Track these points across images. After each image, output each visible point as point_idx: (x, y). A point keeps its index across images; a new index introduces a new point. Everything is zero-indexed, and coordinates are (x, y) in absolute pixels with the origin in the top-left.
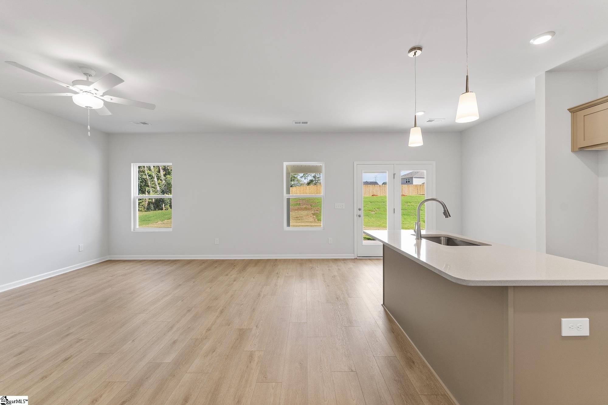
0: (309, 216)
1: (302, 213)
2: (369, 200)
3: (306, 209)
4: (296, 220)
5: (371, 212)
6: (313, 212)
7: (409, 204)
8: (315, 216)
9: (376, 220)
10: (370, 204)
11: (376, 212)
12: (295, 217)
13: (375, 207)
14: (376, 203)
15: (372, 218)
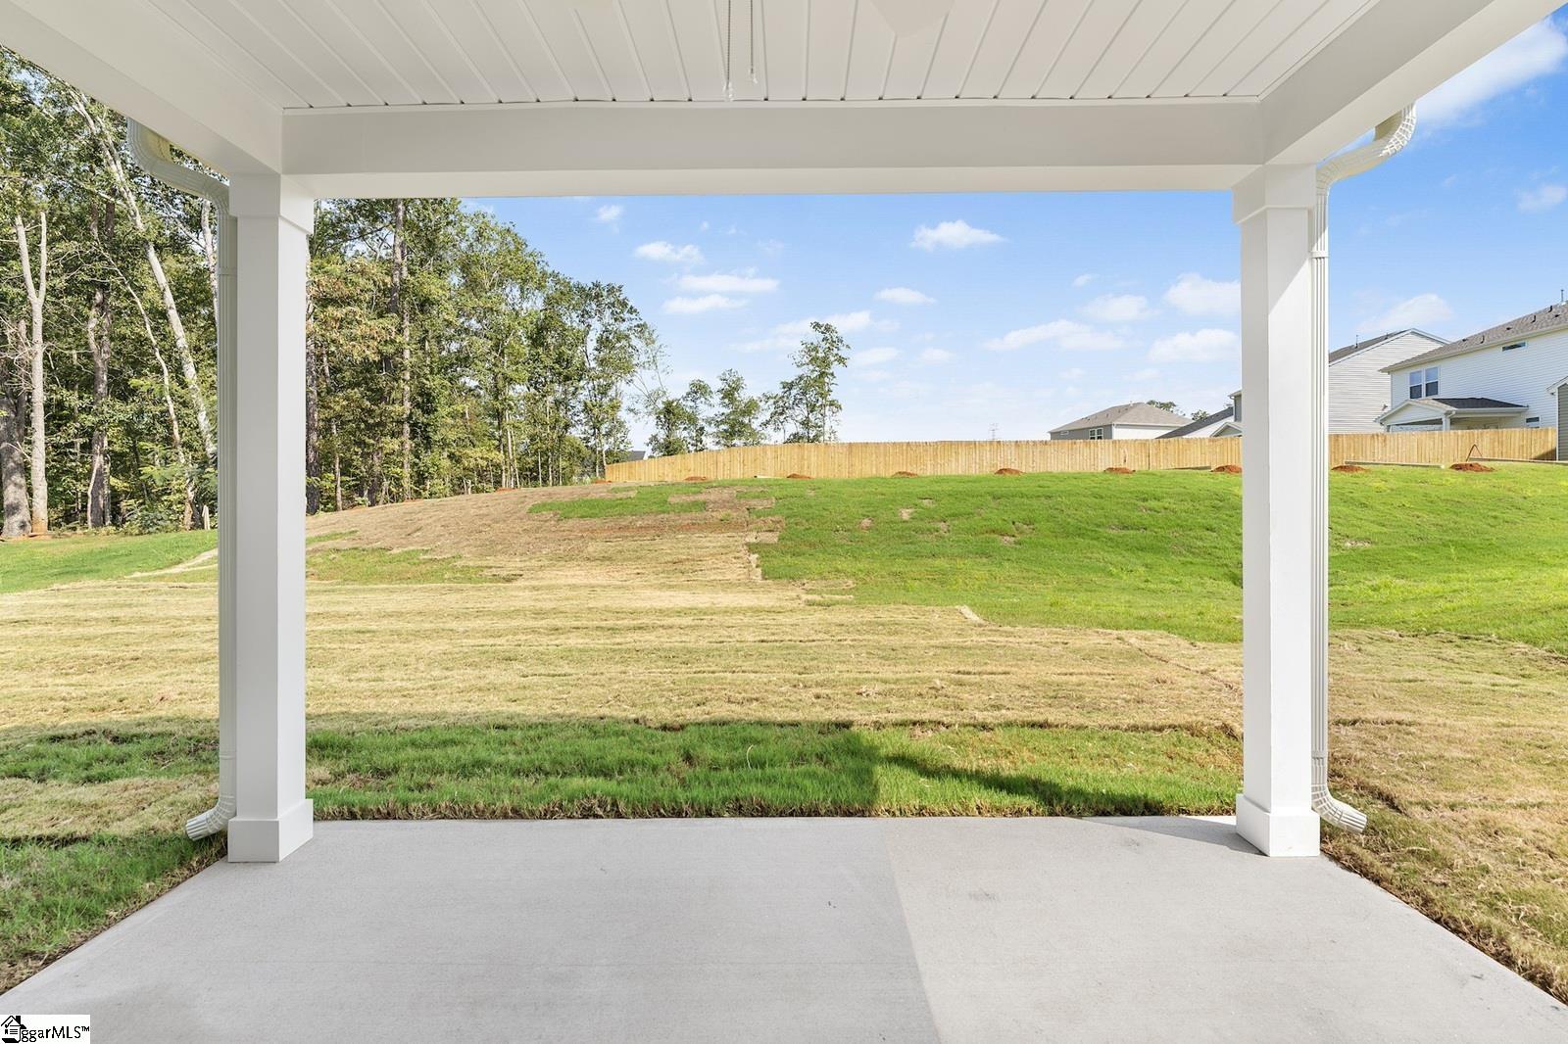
0: (730, 556)
1: (704, 542)
2: (990, 490)
3: (725, 524)
4: (668, 572)
5: (1000, 537)
6: (751, 539)
7: (1153, 504)
8: (756, 556)
9: (1025, 574)
10: (993, 504)
11: (1019, 538)
12: (669, 558)
13: (1013, 517)
14: (1017, 500)
15: (1006, 564)
